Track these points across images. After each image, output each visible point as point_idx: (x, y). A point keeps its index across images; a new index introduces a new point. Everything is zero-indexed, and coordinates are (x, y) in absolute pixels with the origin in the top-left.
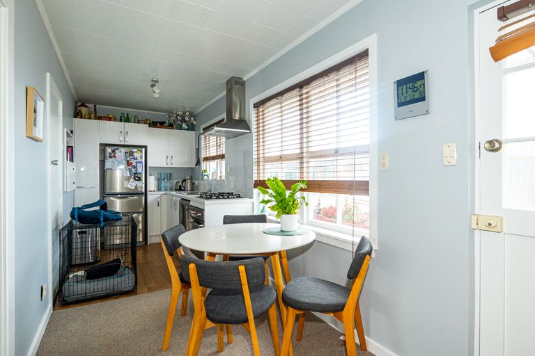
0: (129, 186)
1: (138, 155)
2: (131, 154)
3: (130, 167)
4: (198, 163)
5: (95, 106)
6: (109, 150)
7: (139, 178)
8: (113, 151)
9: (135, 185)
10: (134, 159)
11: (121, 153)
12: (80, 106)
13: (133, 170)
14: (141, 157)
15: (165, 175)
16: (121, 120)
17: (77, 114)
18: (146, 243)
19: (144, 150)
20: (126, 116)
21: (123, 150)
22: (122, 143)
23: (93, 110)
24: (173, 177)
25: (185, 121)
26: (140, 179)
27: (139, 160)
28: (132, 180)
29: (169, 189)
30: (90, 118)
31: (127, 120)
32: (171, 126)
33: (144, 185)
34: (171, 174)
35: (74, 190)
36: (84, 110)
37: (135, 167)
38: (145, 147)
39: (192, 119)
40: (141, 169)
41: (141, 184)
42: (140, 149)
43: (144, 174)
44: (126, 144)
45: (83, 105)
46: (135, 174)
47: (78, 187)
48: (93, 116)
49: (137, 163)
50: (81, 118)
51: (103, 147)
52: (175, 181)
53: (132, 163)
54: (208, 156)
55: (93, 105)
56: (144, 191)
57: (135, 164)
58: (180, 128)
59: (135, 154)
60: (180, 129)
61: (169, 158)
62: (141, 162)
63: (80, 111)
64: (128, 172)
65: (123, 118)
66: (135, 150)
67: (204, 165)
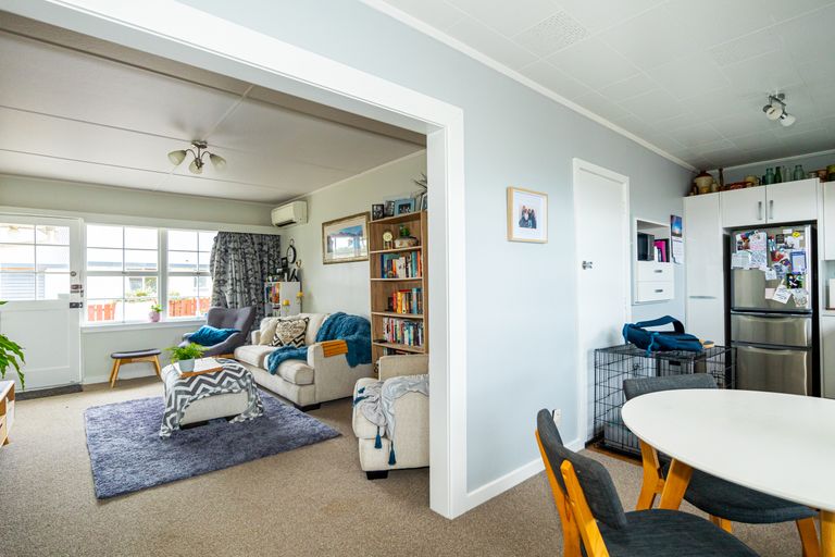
0: (776, 298)
1: (799, 241)
2: (780, 239)
3: (778, 264)
5: (721, 170)
6: (738, 237)
7: (798, 282)
8: (745, 238)
9: (788, 296)
10: (787, 248)
11: (758, 241)
12: (698, 176)
13: (785, 268)
14: (802, 243)
16: (764, 183)
17: (692, 190)
19: (808, 229)
20: (775, 172)
21: (763, 235)
22: (763, 222)
23: (717, 177)
26: (799, 285)
27: (797, 248)
28: (781, 286)
31: (777, 179)
33: (810, 296)
36: (703, 182)
37: (787, 263)
38: (813, 223)
40: (802, 266)
41: (803, 295)
42: (800, 228)
43: (809, 276)
44: (770, 222)
45: (702, 174)
46: (788, 275)
47: (691, 297)
48: (716, 186)
49: (791, 255)
50: (697, 194)
53: (781, 257)
55: (717, 171)
56: (809, 308)
57: (787, 257)
59: (788, 239)
62: (803, 253)
63: (696, 184)
64: (774, 272)
65: (769, 177)
66: (787, 231)
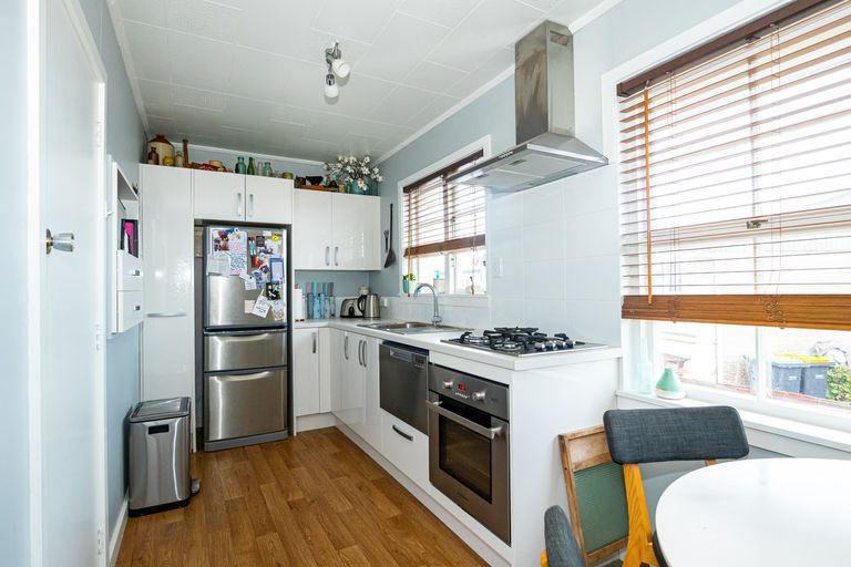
0: (256, 312)
1: (275, 243)
2: (260, 241)
3: (258, 271)
4: (391, 260)
5: (185, 145)
6: (214, 232)
7: (276, 293)
8: (224, 236)
9: (268, 309)
10: (266, 252)
11: (238, 239)
12: (154, 140)
13: (265, 276)
14: (280, 247)
15: (322, 288)
16: (237, 171)
17: (149, 157)
18: (290, 432)
19: (285, 232)
20: (247, 164)
21: (243, 234)
22: (242, 219)
23: (180, 150)
24: (336, 289)
25: (361, 175)
26: (277, 296)
27: (276, 255)
28: (261, 297)
29: (327, 315)
30: (174, 165)
31: (251, 170)
32: (333, 186)
33: (285, 308)
34: (331, 285)
35: (141, 325)
36: (161, 149)
37: (267, 269)
38: (288, 228)
39: (376, 170)
40: (279, 273)
41: (280, 307)
42: (277, 232)
43: (285, 285)
44: (249, 220)
45: (161, 138)
46: (268, 284)
47: (150, 316)
48: (180, 160)
49: (271, 261)
50: (157, 163)
51: (203, 225)
52: (339, 300)
53: (261, 262)
54: (414, 244)
56: (285, 320)
57: (267, 263)
58: (350, 190)
59: (267, 242)
60: (351, 192)
61: (332, 251)
62: (280, 260)
63: (154, 150)
64: (254, 280)
65: (241, 168)
66: (267, 233)
67: (404, 265)
